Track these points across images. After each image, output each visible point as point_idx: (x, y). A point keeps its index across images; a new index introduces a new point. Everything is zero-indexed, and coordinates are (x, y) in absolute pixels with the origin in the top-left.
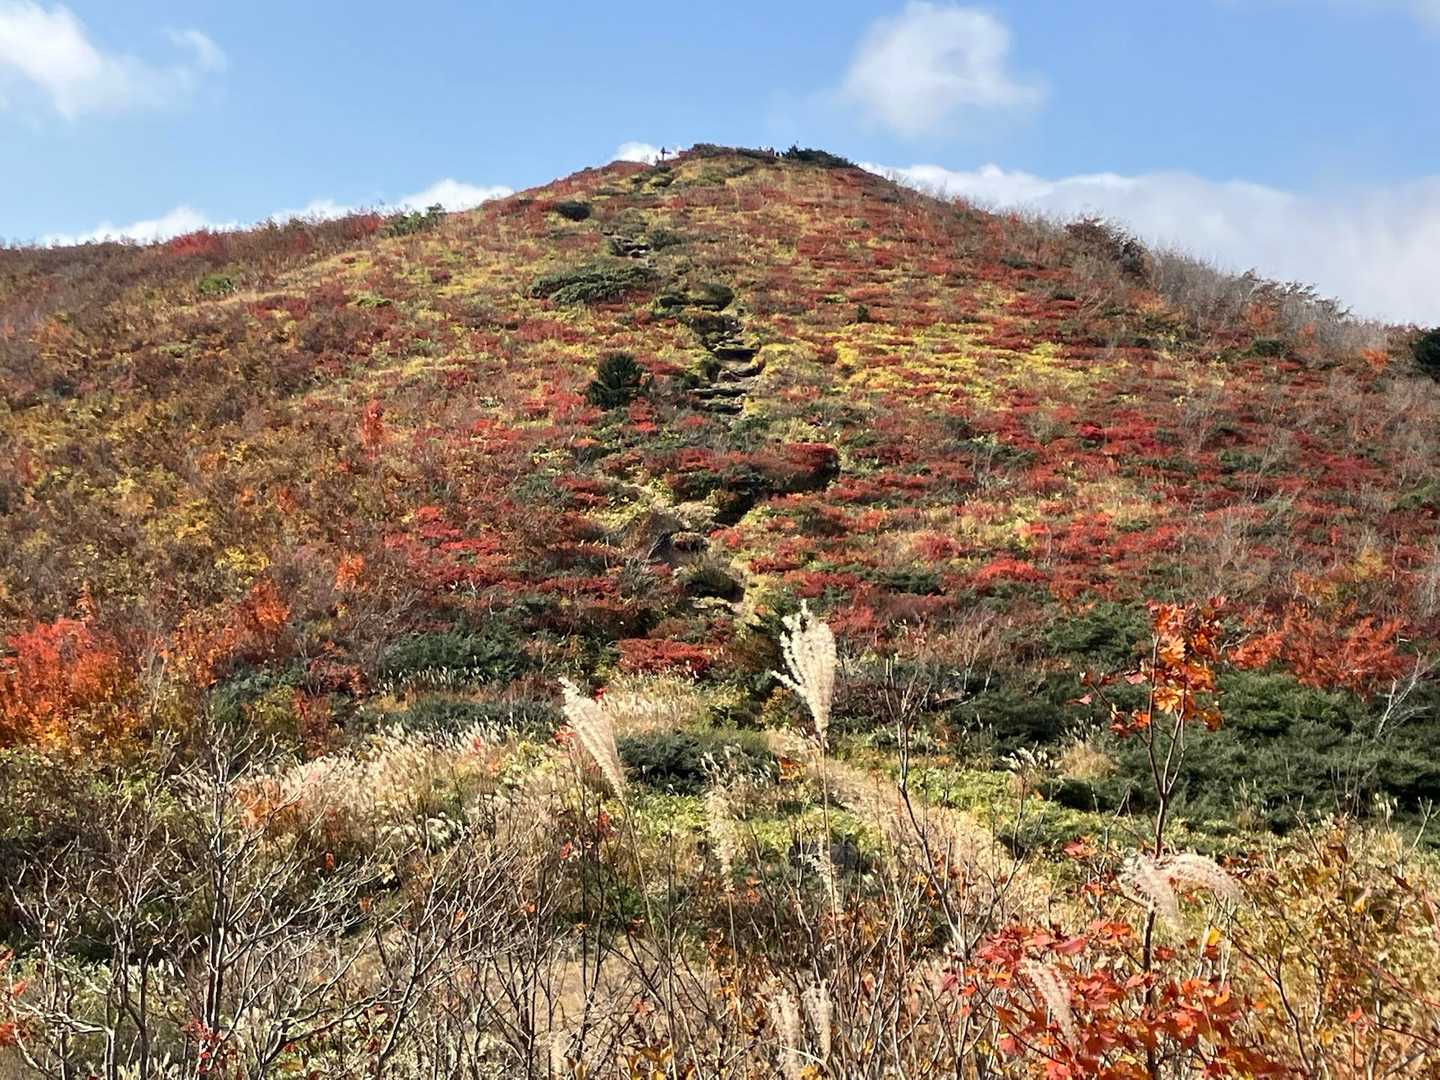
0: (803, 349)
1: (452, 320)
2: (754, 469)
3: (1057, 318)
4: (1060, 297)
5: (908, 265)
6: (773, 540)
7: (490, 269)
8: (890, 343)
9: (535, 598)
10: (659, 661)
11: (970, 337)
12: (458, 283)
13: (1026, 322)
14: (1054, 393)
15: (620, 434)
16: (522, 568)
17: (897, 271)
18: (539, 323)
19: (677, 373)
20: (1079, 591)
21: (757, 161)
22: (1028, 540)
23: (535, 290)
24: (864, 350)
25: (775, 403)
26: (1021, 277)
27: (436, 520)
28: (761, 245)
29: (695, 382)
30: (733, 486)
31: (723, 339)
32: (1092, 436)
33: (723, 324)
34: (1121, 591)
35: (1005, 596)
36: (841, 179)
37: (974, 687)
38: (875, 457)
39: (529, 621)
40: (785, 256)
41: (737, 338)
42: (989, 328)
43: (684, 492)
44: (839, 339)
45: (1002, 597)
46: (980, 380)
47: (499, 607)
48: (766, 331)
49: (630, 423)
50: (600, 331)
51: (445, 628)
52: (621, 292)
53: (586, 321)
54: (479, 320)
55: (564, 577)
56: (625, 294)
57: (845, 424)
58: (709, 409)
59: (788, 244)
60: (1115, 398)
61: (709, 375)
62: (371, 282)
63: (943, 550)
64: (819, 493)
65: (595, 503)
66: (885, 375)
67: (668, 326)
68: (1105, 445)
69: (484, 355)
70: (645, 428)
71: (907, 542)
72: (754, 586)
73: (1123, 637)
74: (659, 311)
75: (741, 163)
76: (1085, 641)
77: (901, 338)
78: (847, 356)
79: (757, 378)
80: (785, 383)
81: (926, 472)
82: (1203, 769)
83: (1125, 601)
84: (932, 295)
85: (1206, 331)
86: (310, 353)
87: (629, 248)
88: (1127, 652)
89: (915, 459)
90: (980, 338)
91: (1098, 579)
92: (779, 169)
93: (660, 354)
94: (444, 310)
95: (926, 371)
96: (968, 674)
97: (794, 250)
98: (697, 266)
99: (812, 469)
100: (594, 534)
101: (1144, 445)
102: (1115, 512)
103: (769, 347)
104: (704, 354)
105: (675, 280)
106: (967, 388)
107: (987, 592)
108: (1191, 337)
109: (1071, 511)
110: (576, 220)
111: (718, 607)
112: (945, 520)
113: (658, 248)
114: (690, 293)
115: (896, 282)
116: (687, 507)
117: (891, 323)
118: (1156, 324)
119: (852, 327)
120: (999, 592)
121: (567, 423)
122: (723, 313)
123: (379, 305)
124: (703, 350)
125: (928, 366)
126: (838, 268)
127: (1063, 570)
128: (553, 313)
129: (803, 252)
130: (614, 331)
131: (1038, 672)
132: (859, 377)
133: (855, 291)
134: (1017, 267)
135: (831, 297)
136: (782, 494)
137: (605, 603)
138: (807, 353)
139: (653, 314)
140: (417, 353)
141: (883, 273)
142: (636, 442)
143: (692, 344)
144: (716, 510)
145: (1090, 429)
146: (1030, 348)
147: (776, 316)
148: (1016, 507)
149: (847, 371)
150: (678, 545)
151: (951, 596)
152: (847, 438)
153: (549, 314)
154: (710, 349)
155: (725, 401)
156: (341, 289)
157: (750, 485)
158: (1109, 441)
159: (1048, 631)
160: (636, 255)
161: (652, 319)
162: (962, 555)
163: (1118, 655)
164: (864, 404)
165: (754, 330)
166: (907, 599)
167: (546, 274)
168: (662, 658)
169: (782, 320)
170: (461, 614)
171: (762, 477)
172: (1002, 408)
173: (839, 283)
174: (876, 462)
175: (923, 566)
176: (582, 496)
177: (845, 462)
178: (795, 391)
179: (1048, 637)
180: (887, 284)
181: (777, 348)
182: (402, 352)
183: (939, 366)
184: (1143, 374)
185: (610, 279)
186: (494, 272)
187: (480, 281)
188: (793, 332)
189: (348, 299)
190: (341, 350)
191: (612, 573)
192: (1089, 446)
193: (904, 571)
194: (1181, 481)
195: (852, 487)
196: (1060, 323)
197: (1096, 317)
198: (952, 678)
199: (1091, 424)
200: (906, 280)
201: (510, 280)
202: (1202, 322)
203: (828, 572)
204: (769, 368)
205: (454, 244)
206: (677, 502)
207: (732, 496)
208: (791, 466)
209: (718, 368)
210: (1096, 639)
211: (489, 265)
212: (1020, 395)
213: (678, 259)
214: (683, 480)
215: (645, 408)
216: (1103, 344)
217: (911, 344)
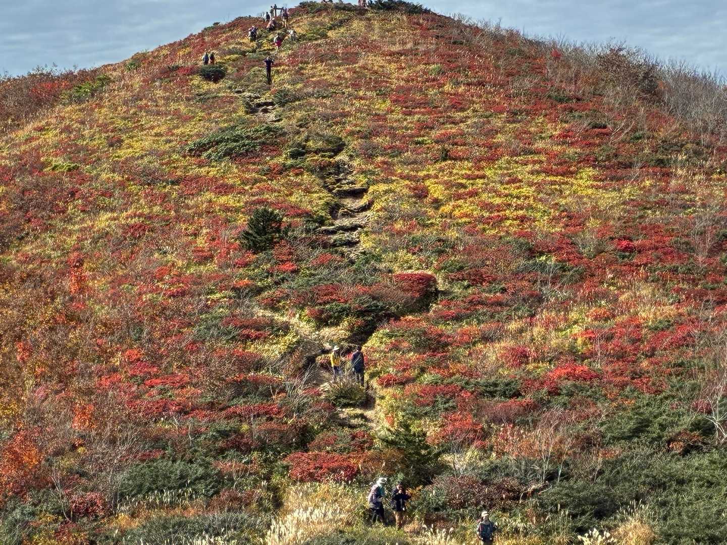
0: (402, 187)
1: (128, 180)
2: (374, 298)
3: (594, 145)
4: (595, 127)
5: (477, 106)
6: (393, 358)
7: (153, 132)
8: (468, 177)
9: (223, 425)
10: (320, 472)
11: (529, 167)
12: (130, 146)
13: (571, 151)
14: (596, 212)
15: (270, 274)
16: (209, 399)
17: (469, 112)
18: (197, 178)
19: (308, 215)
20: (623, 386)
21: (351, 14)
22: (585, 344)
23: (191, 150)
24: (448, 185)
25: (385, 237)
26: (565, 109)
27: (138, 360)
28: (361, 98)
29: (322, 222)
30: (361, 313)
31: (338, 181)
32: (626, 249)
33: (338, 168)
34: (654, 384)
35: (570, 394)
36: (418, 24)
37: (551, 477)
38: (463, 279)
39: (220, 444)
40: (382, 106)
41: (350, 178)
42: (543, 158)
43: (322, 321)
44: (428, 177)
45: (567, 395)
46: (540, 206)
47: (196, 433)
48: (373, 173)
49: (276, 263)
50: (245, 182)
51: (159, 455)
52: (258, 148)
53: (233, 173)
54: (150, 178)
55: (240, 405)
56: (262, 150)
57: (440, 253)
58: (334, 245)
59: (383, 95)
60: (642, 213)
61: (331, 213)
62: (61, 148)
63: (521, 357)
64: (424, 315)
65: (257, 337)
66: (467, 206)
67: (297, 175)
68: (637, 255)
69: (157, 209)
70: (288, 266)
71: (493, 353)
72: (382, 398)
73: (656, 425)
74: (290, 162)
75: (339, 16)
76: (629, 430)
77: (476, 173)
78: (437, 191)
79: (369, 213)
80: (391, 218)
81: (504, 290)
82: (717, 533)
83: (658, 392)
84: (497, 132)
85: (708, 147)
86: (19, 214)
87: (259, 105)
88: (660, 437)
89: (494, 280)
90: (537, 167)
91: (636, 375)
92: (369, 19)
93: (293, 199)
94: (122, 171)
95: (498, 201)
96: (547, 467)
97: (388, 102)
98: (314, 120)
99: (417, 295)
100: (259, 365)
101: (665, 254)
102: (647, 314)
103: (375, 187)
104: (326, 196)
105: (298, 133)
106: (530, 213)
107: (555, 392)
108: (697, 153)
109: (614, 316)
110: (216, 81)
111: (356, 416)
112: (521, 331)
113: (282, 104)
114: (311, 143)
115: (469, 122)
116: (326, 331)
117: (467, 159)
118: (669, 146)
119: (438, 166)
120: (565, 391)
121: (228, 266)
122: (338, 158)
123: (69, 170)
124: (325, 193)
125: (500, 196)
126: (423, 114)
127: (609, 369)
128: (207, 168)
129: (395, 101)
130: (256, 181)
131: (597, 460)
132: (446, 209)
133: (439, 133)
134: (561, 101)
135: (420, 139)
136: (397, 318)
137: (273, 425)
138: (406, 191)
139: (284, 165)
140: (105, 209)
141: (459, 115)
142: (283, 280)
143: (317, 188)
144: (348, 333)
145: (625, 243)
146: (576, 172)
147: (380, 159)
148: (573, 315)
149: (437, 204)
150: (322, 365)
151: (528, 398)
152: (441, 265)
153: (203, 170)
154: (330, 191)
155: (346, 236)
156: (38, 157)
157: (372, 311)
158: (639, 252)
159: (602, 424)
160: (266, 111)
161: (283, 170)
162: (535, 360)
163: (654, 439)
164: (452, 234)
165: (363, 172)
166: (498, 404)
167: (198, 135)
168: (321, 468)
169: (384, 163)
170: (169, 443)
171: (380, 304)
172: (558, 229)
173: (425, 127)
174: (466, 283)
175: (507, 373)
176: (246, 332)
177: (441, 285)
178: (398, 226)
179: (603, 429)
180: (461, 125)
181: (383, 187)
182: (92, 209)
183: (506, 196)
184: (662, 190)
185: (248, 137)
186: (156, 135)
187: (147, 144)
188: (393, 174)
189: (44, 165)
190: (44, 209)
191: (277, 399)
192: (624, 257)
193: (493, 379)
194: (695, 282)
195: (449, 308)
196: (597, 150)
197: (623, 141)
198: (534, 471)
199: (625, 238)
200: (476, 120)
201: (170, 141)
202: (705, 138)
203: (436, 383)
204: (377, 206)
205: (122, 109)
206: (318, 328)
207: (360, 321)
208: (401, 294)
209: (338, 206)
210: (636, 428)
211: (152, 128)
212: (570, 217)
213: (299, 114)
214: (322, 312)
215: (285, 250)
216: (630, 165)
217: (483, 177)
